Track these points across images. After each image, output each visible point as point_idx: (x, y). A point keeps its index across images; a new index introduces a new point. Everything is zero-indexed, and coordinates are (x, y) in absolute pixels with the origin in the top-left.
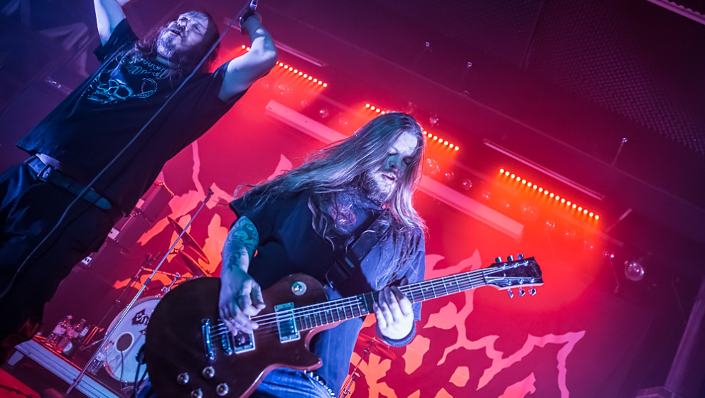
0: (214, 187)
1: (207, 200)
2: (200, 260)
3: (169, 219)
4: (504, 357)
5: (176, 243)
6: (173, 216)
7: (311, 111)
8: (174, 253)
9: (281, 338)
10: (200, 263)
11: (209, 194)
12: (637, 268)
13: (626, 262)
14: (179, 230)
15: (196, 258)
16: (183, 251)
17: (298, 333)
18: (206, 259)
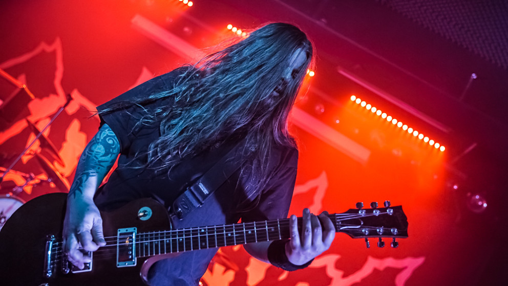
0: (75, 94)
1: (66, 105)
2: (56, 164)
3: (28, 122)
4: (344, 276)
5: (34, 145)
6: (32, 119)
7: (176, 29)
8: (30, 154)
9: (118, 263)
10: (56, 167)
11: (69, 99)
12: (480, 200)
13: (469, 194)
14: (37, 132)
15: (52, 161)
16: (41, 153)
17: (135, 260)
18: (60, 162)
